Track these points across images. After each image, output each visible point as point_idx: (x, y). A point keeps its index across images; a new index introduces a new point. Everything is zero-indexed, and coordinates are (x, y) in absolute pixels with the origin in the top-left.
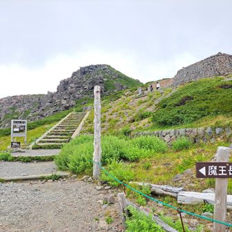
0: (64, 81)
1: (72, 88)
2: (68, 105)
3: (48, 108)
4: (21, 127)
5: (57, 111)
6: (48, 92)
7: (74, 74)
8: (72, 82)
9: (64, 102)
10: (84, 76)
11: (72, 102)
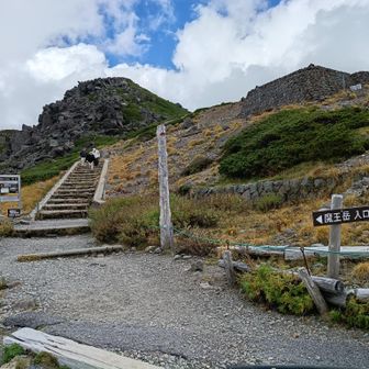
0: (51, 106)
1: (65, 118)
2: (60, 148)
3: (25, 154)
4: (12, 186)
5: (41, 159)
6: (24, 126)
7: (69, 94)
8: (65, 109)
9: (54, 143)
10: (87, 98)
11: (69, 144)
